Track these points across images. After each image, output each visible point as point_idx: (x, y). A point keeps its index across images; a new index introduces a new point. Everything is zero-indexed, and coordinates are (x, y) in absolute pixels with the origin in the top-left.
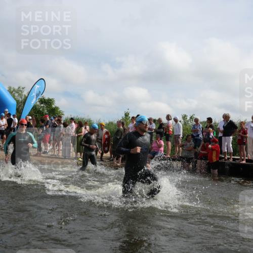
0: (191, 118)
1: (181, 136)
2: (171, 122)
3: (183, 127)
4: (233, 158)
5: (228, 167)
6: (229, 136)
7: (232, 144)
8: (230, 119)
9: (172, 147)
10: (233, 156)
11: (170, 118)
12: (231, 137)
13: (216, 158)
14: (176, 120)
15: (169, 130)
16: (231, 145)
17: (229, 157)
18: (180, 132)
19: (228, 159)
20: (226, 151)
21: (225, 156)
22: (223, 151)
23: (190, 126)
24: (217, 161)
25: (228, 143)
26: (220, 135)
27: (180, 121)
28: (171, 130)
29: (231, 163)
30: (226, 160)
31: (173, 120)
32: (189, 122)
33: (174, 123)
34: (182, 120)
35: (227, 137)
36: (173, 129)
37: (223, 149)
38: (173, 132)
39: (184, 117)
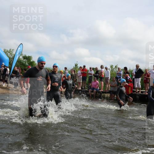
0: (116, 67)
1: (110, 78)
2: (104, 70)
3: (111, 73)
4: (141, 91)
5: (138, 97)
6: (139, 78)
7: (140, 82)
8: (139, 68)
9: (104, 85)
10: (141, 90)
11: (103, 67)
12: (140, 79)
13: (131, 91)
14: (106, 68)
15: (102, 74)
16: (140, 84)
17: (139, 91)
18: (108, 76)
19: (138, 92)
20: (137, 87)
21: (136, 90)
22: (135, 87)
23: (115, 72)
24: (132, 93)
25: (138, 82)
26: (134, 77)
27: (109, 69)
28: (103, 75)
29: (140, 94)
30: (137, 92)
31: (104, 68)
32: (114, 70)
33: (105, 70)
34: (110, 68)
35: (137, 79)
36: (104, 74)
37: (135, 86)
38: (105, 76)
39: (112, 67)
